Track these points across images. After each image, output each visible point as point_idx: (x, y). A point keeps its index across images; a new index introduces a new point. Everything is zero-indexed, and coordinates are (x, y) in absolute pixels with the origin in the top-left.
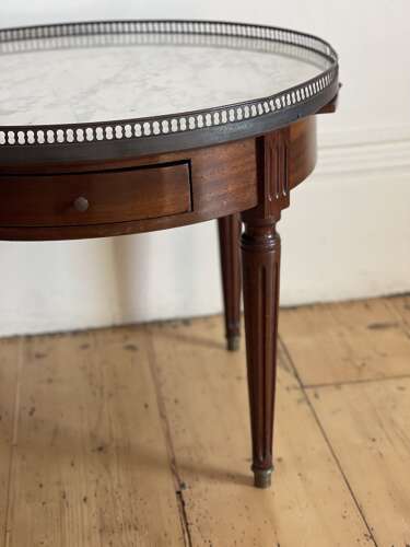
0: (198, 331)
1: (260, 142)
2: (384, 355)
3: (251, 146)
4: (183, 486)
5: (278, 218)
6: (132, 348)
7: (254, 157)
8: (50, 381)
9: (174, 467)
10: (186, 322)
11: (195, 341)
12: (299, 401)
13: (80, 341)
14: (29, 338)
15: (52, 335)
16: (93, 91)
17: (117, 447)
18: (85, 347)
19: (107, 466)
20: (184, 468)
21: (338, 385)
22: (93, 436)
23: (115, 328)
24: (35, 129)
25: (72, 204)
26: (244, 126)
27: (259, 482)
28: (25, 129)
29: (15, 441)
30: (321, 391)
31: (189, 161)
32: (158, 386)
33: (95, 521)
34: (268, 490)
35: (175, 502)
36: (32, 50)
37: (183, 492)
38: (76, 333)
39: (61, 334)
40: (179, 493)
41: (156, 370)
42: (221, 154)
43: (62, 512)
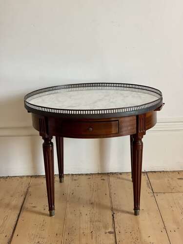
0: (124, 176)
1: (137, 116)
2: (180, 186)
3: (135, 117)
4: (114, 214)
5: (142, 137)
6: (104, 180)
7: (136, 121)
8: (78, 186)
9: (112, 209)
10: (121, 174)
11: (123, 179)
12: (152, 196)
13: (88, 177)
14: (72, 175)
15: (79, 175)
16: (95, 102)
17: (97, 203)
18: (89, 178)
19: (93, 208)
20: (115, 209)
21: (164, 193)
22: (90, 200)
23: (98, 174)
24: (81, 110)
25: (88, 129)
26: (132, 112)
27: (136, 214)
28: (78, 110)
29: (67, 200)
30: (158, 194)
31: (118, 120)
32: (110, 189)
33: (89, 219)
34: (138, 216)
35: (112, 217)
36: (81, 90)
37: (114, 215)
38: (86, 174)
39: (82, 174)
40: (113, 215)
41: (110, 186)
42: (127, 119)
43: (80, 217)
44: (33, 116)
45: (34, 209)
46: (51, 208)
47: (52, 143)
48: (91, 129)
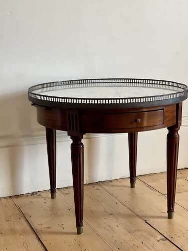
44: (38, 111)
45: (49, 230)
46: (79, 224)
47: (82, 144)
48: (140, 120)
